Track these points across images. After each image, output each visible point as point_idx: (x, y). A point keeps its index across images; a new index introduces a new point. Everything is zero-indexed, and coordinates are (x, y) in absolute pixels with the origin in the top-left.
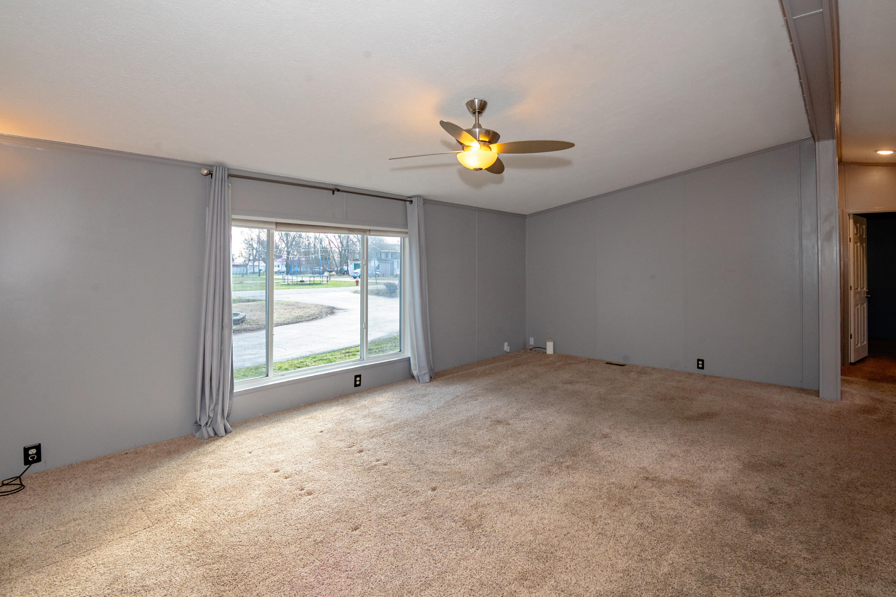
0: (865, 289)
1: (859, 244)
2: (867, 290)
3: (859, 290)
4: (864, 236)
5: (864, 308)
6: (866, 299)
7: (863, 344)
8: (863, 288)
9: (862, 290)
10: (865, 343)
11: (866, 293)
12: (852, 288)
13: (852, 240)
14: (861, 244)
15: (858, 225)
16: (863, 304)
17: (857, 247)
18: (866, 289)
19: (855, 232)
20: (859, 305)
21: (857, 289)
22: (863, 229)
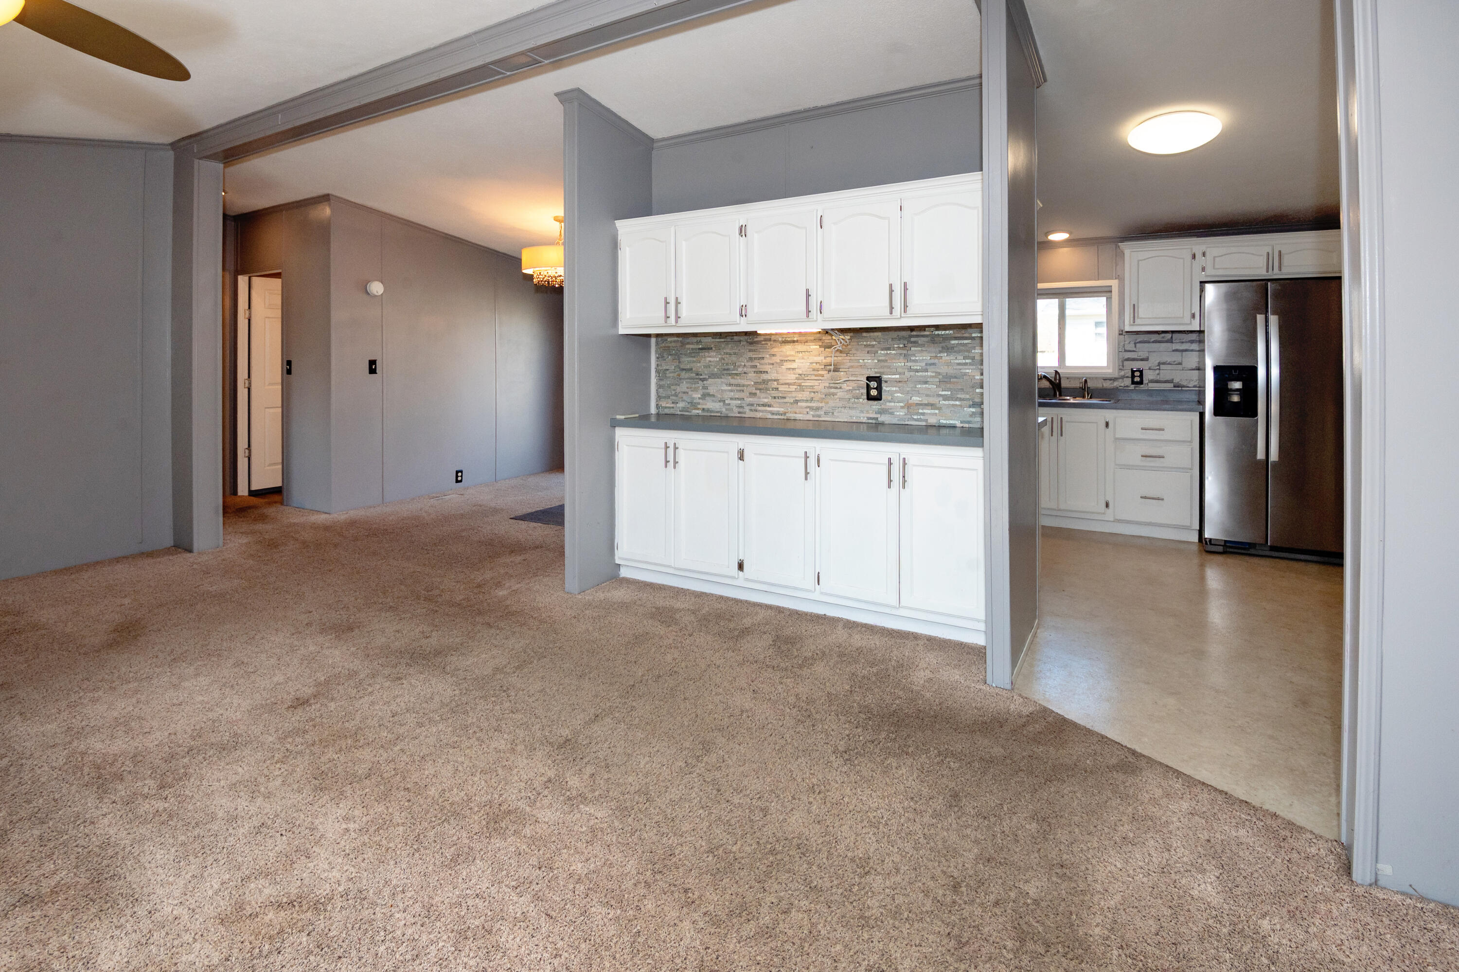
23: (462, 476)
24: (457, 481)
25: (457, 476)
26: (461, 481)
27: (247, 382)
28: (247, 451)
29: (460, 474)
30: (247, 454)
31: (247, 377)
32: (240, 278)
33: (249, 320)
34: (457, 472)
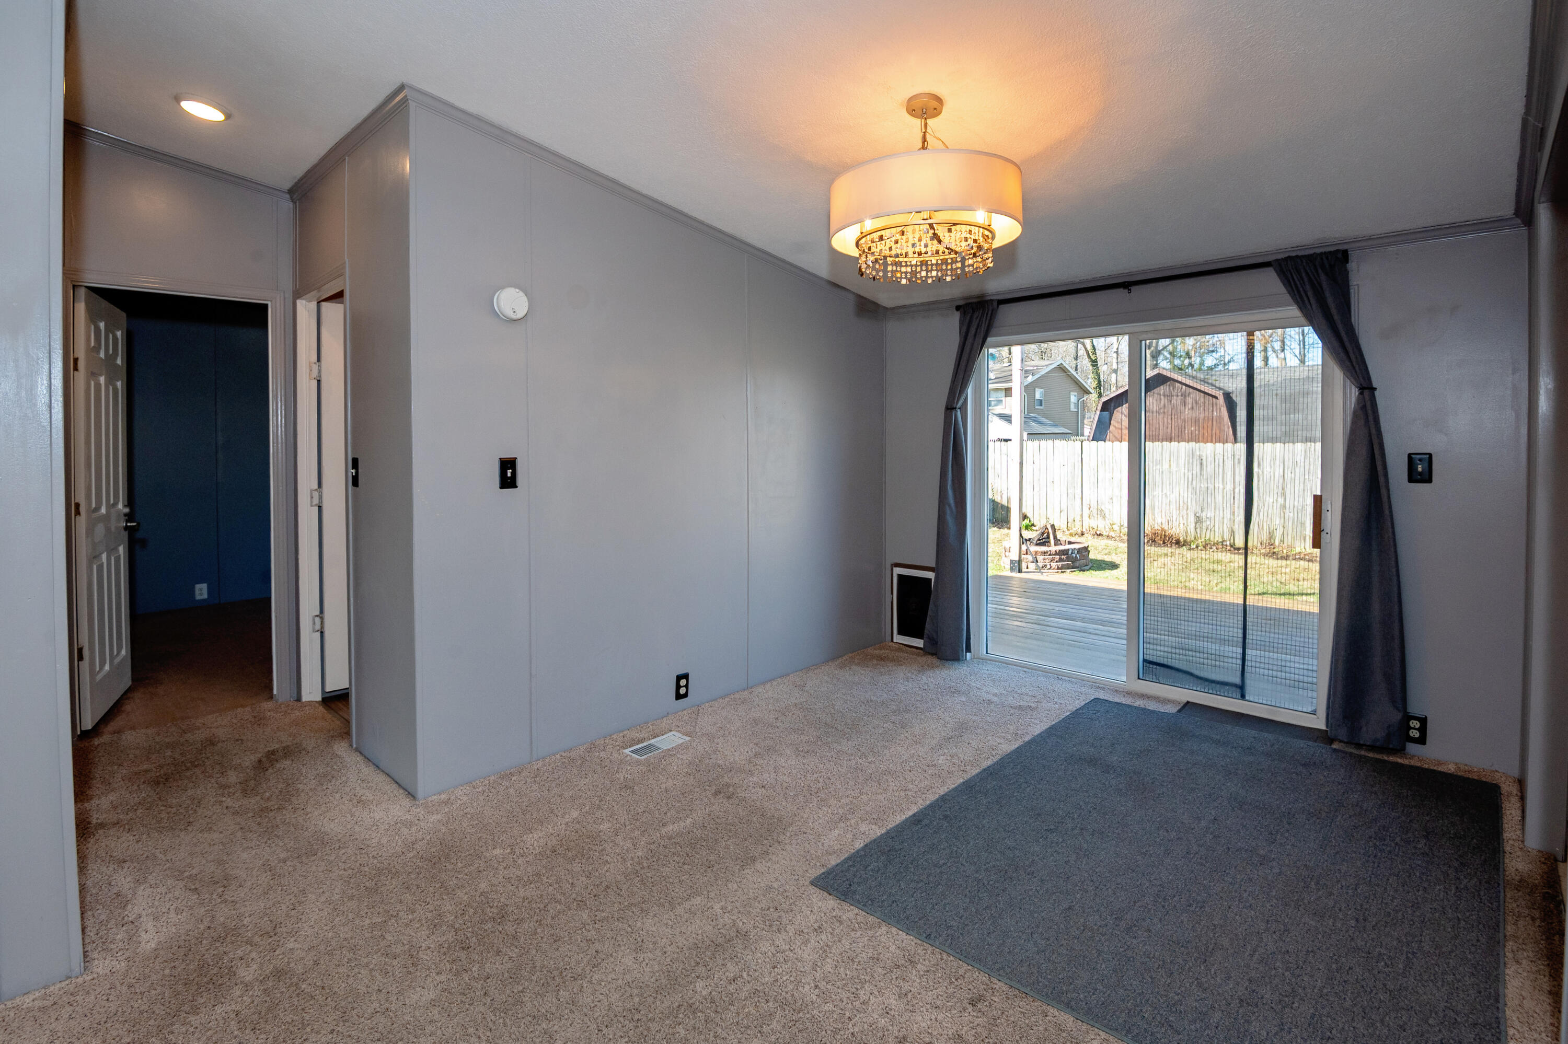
0: (120, 506)
1: (102, 380)
2: (127, 510)
3: (103, 510)
4: (119, 362)
5: (117, 560)
6: (125, 535)
7: (117, 660)
8: (116, 504)
9: (112, 510)
10: (123, 652)
11: (123, 518)
12: (83, 509)
13: (81, 364)
14: (110, 381)
15: (102, 325)
16: (115, 549)
17: (98, 386)
18: (125, 506)
19: (93, 344)
20: (104, 556)
21: (98, 508)
22: (115, 339)
23: (687, 686)
24: (679, 696)
25: (678, 687)
26: (686, 695)
27: (316, 495)
28: (318, 620)
29: (683, 682)
30: (318, 627)
31: (316, 487)
32: (301, 304)
33: (319, 381)
34: (679, 678)
